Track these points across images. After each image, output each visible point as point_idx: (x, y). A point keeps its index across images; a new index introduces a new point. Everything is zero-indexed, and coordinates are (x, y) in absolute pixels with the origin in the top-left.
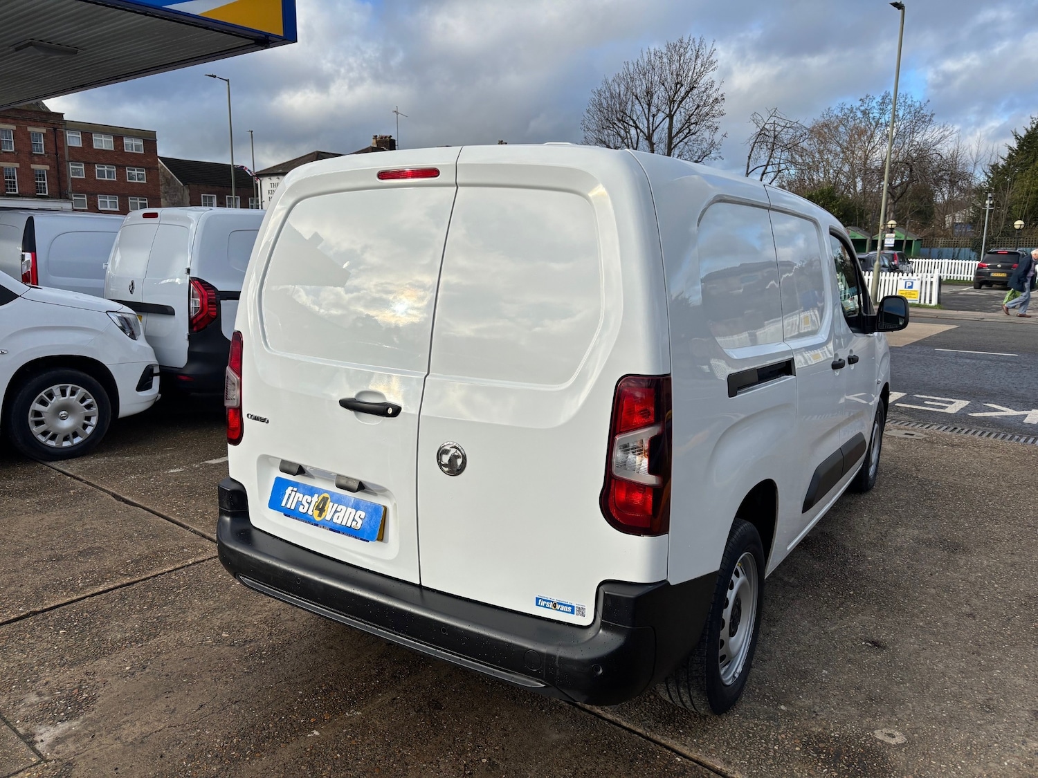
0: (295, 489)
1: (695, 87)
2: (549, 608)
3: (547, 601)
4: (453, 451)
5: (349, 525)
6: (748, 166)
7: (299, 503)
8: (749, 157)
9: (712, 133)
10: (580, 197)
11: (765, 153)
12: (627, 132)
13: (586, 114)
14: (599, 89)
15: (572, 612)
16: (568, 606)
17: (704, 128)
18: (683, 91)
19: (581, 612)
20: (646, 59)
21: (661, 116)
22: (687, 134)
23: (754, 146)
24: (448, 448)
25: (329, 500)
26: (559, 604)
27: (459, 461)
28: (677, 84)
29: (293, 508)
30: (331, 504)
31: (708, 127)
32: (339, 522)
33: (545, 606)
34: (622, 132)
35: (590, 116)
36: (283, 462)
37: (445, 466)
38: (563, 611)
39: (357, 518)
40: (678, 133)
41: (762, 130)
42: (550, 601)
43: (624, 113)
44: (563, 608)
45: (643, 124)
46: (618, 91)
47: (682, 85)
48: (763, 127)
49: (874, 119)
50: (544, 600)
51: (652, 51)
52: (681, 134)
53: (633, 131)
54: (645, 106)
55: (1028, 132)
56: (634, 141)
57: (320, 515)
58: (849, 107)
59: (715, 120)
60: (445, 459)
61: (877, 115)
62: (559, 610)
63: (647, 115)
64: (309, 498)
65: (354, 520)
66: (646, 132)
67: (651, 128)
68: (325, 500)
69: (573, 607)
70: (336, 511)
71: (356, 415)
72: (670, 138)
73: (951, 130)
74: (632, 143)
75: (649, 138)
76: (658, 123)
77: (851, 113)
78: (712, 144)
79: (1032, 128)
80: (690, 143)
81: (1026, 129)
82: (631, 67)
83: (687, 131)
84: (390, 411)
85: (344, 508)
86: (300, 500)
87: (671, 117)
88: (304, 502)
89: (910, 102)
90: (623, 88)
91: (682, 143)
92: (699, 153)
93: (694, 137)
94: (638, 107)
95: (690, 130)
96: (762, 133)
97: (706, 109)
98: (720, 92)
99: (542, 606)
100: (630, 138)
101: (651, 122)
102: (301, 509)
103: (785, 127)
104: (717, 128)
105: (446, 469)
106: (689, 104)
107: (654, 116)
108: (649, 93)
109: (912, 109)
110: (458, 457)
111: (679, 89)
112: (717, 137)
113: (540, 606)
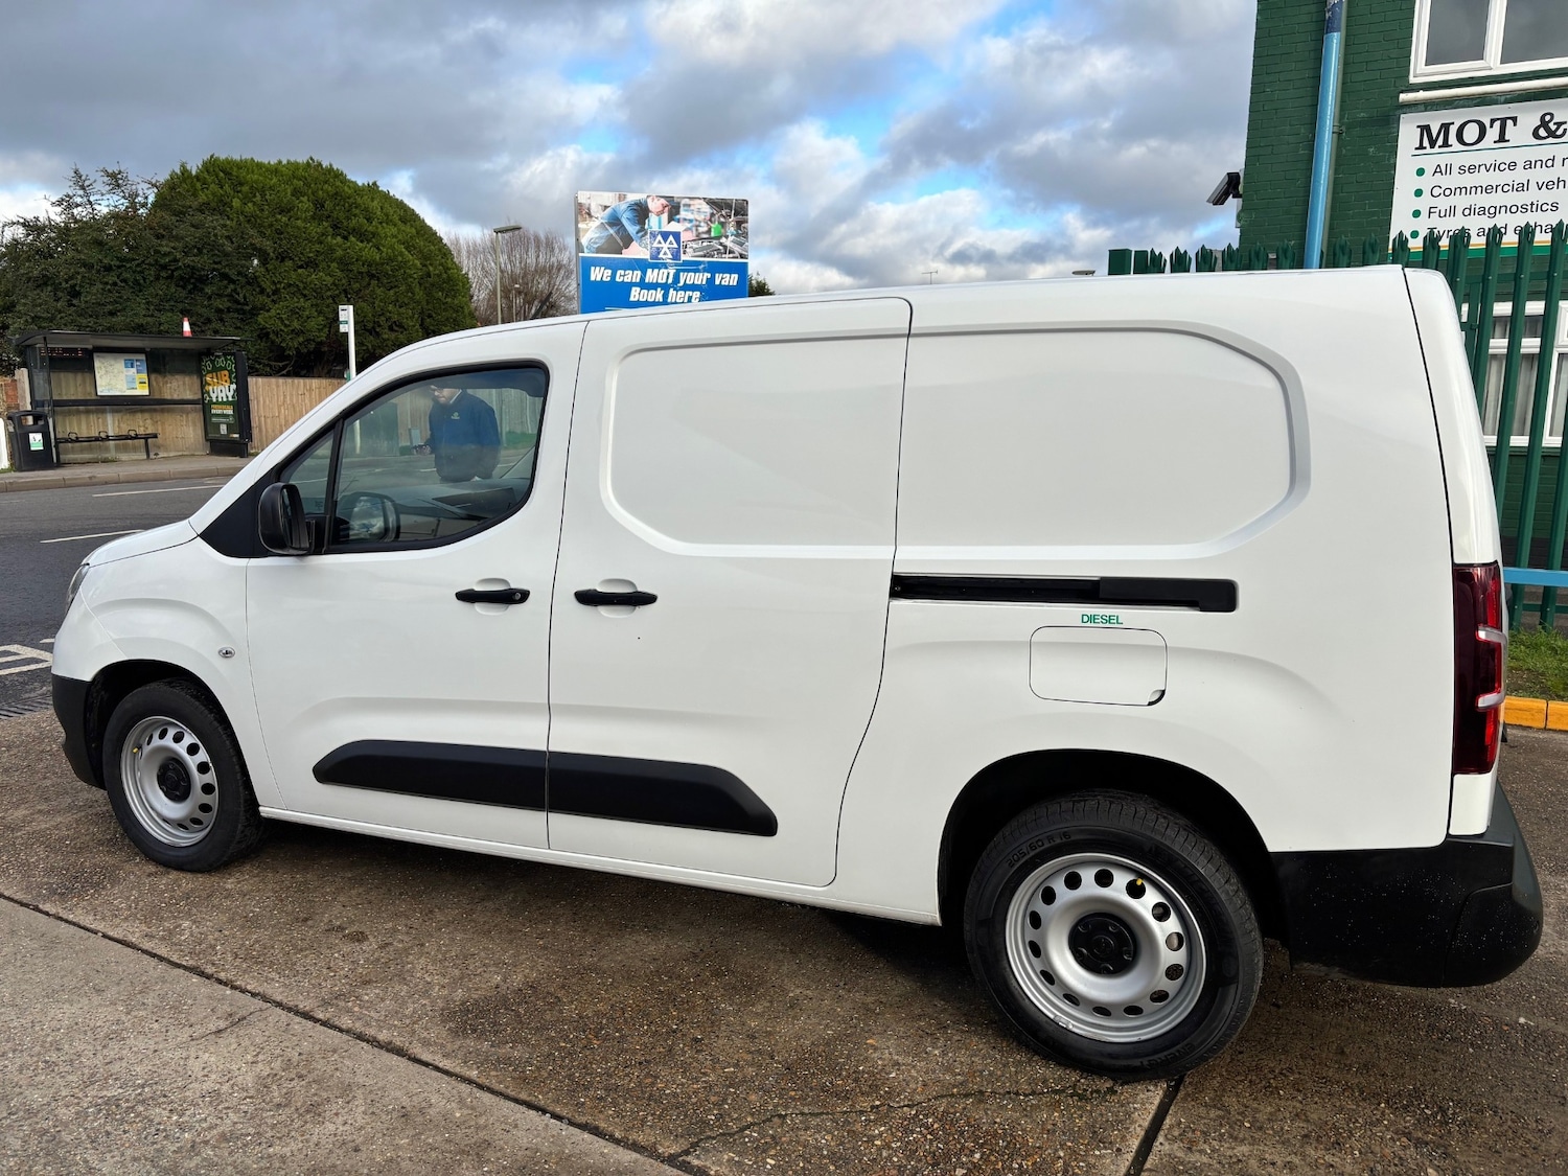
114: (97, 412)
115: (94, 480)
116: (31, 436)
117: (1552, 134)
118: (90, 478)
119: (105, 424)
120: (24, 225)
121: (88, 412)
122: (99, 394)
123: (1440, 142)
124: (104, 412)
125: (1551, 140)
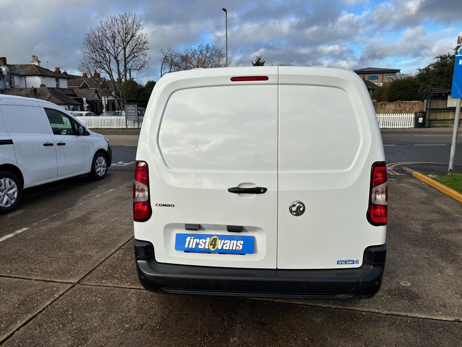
0: (193, 238)
1: (134, 36)
2: (343, 264)
3: (342, 261)
4: (298, 205)
5: (234, 248)
6: (161, 72)
7: (197, 244)
8: (162, 68)
9: (144, 57)
10: (342, 90)
11: (168, 67)
12: (105, 55)
13: (83, 45)
14: (88, 33)
15: (353, 263)
16: (352, 261)
17: (141, 55)
18: (129, 37)
19: (357, 262)
20: (110, 21)
21: (120, 48)
22: (134, 57)
23: (163, 63)
24: (295, 204)
25: (218, 239)
26: (348, 261)
27: (301, 209)
28: (126, 34)
29: (194, 247)
30: (220, 241)
31: (142, 54)
32: (227, 248)
33: (341, 264)
34: (102, 55)
35: (85, 46)
36: (186, 225)
37: (294, 212)
38: (349, 264)
39: (238, 244)
40: (128, 56)
41: (165, 57)
42: (344, 261)
43: (103, 46)
44: (349, 262)
45: (112, 51)
46: (98, 35)
47: (128, 35)
48: (166, 56)
49: (204, 54)
50: (341, 261)
51: (113, 17)
52: (130, 57)
53: (107, 55)
54: (113, 43)
55: (256, 62)
56: (108, 59)
57: (214, 247)
58: (194, 49)
59: (145, 51)
60: (294, 209)
61: (205, 53)
62: (348, 264)
63: (113, 47)
64: (204, 241)
65: (237, 246)
66: (114, 56)
67: (116, 53)
68: (215, 240)
69: (354, 261)
70: (224, 244)
71: (239, 195)
72: (125, 59)
73: (232, 60)
74: (107, 60)
75: (116, 58)
76: (119, 51)
77: (195, 51)
78: (145, 62)
79: (257, 60)
80: (135, 61)
81: (256, 61)
82: (103, 24)
83: (133, 56)
84: (262, 191)
85: (229, 241)
86: (198, 242)
87: (124, 48)
88: (201, 243)
89: (216, 48)
90: (100, 33)
91: (131, 61)
92: (140, 66)
93: (137, 58)
94: (108, 43)
95: (135, 55)
96: (166, 58)
97: (141, 46)
98: (146, 39)
99: (340, 264)
100: (106, 57)
101: (116, 50)
102: (200, 247)
103: (175, 56)
104: (146, 55)
105: (294, 213)
106: (132, 44)
107: (117, 48)
108: (114, 37)
109: (217, 51)
110: (301, 207)
111: (127, 36)
112: (147, 59)
113: (339, 264)
114: (447, 112)
115: (430, 132)
116: (419, 118)
118: (429, 131)
119: (449, 116)
120: (440, 57)
121: (444, 112)
122: (447, 106)
124: (449, 112)
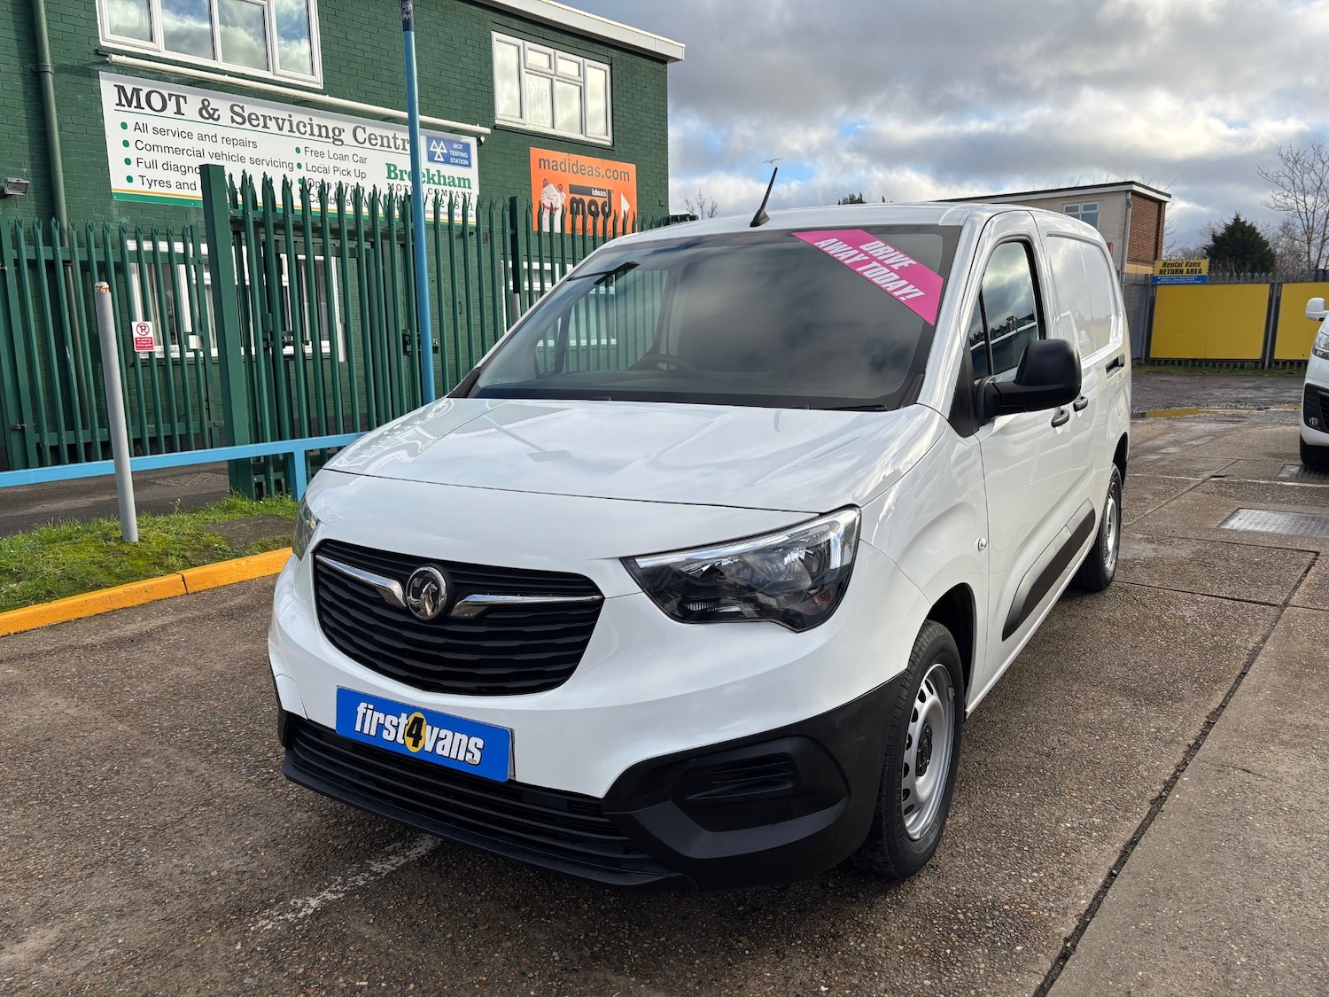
117: (211, 117)
123: (134, 103)
125: (211, 121)
